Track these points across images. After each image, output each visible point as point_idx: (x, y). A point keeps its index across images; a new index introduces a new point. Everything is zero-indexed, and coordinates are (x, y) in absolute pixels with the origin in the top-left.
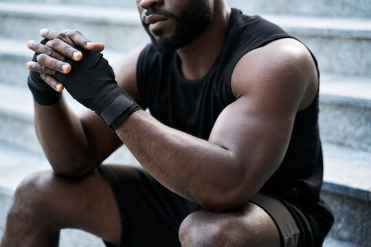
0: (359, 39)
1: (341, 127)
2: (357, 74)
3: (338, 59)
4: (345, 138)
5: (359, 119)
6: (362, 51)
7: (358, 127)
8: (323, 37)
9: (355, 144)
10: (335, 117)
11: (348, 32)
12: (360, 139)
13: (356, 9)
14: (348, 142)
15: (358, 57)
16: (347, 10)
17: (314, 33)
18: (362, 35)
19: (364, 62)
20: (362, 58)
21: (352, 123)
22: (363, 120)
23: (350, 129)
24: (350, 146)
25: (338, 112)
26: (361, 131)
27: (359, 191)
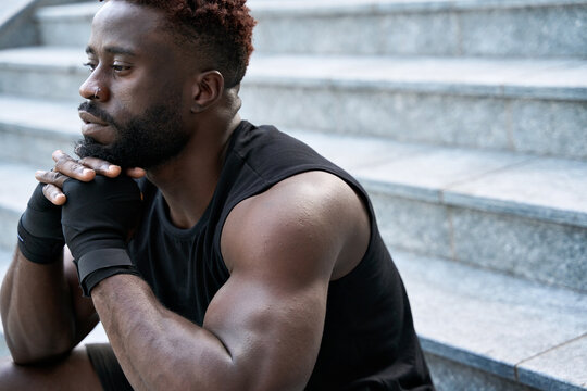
0: (546, 101)
1: (508, 247)
2: (548, 155)
3: (520, 130)
4: (515, 263)
5: (531, 236)
6: (552, 118)
7: (531, 248)
8: (496, 98)
9: (529, 274)
10: (498, 232)
11: (530, 90)
12: (535, 266)
13: (559, 45)
14: (519, 269)
15: (548, 127)
16: (546, 46)
17: (482, 92)
18: (550, 95)
19: (556, 135)
20: (553, 129)
21: (522, 242)
22: (536, 237)
23: (520, 250)
24: (522, 277)
25: (502, 224)
26: (534, 254)
27: (503, 366)
